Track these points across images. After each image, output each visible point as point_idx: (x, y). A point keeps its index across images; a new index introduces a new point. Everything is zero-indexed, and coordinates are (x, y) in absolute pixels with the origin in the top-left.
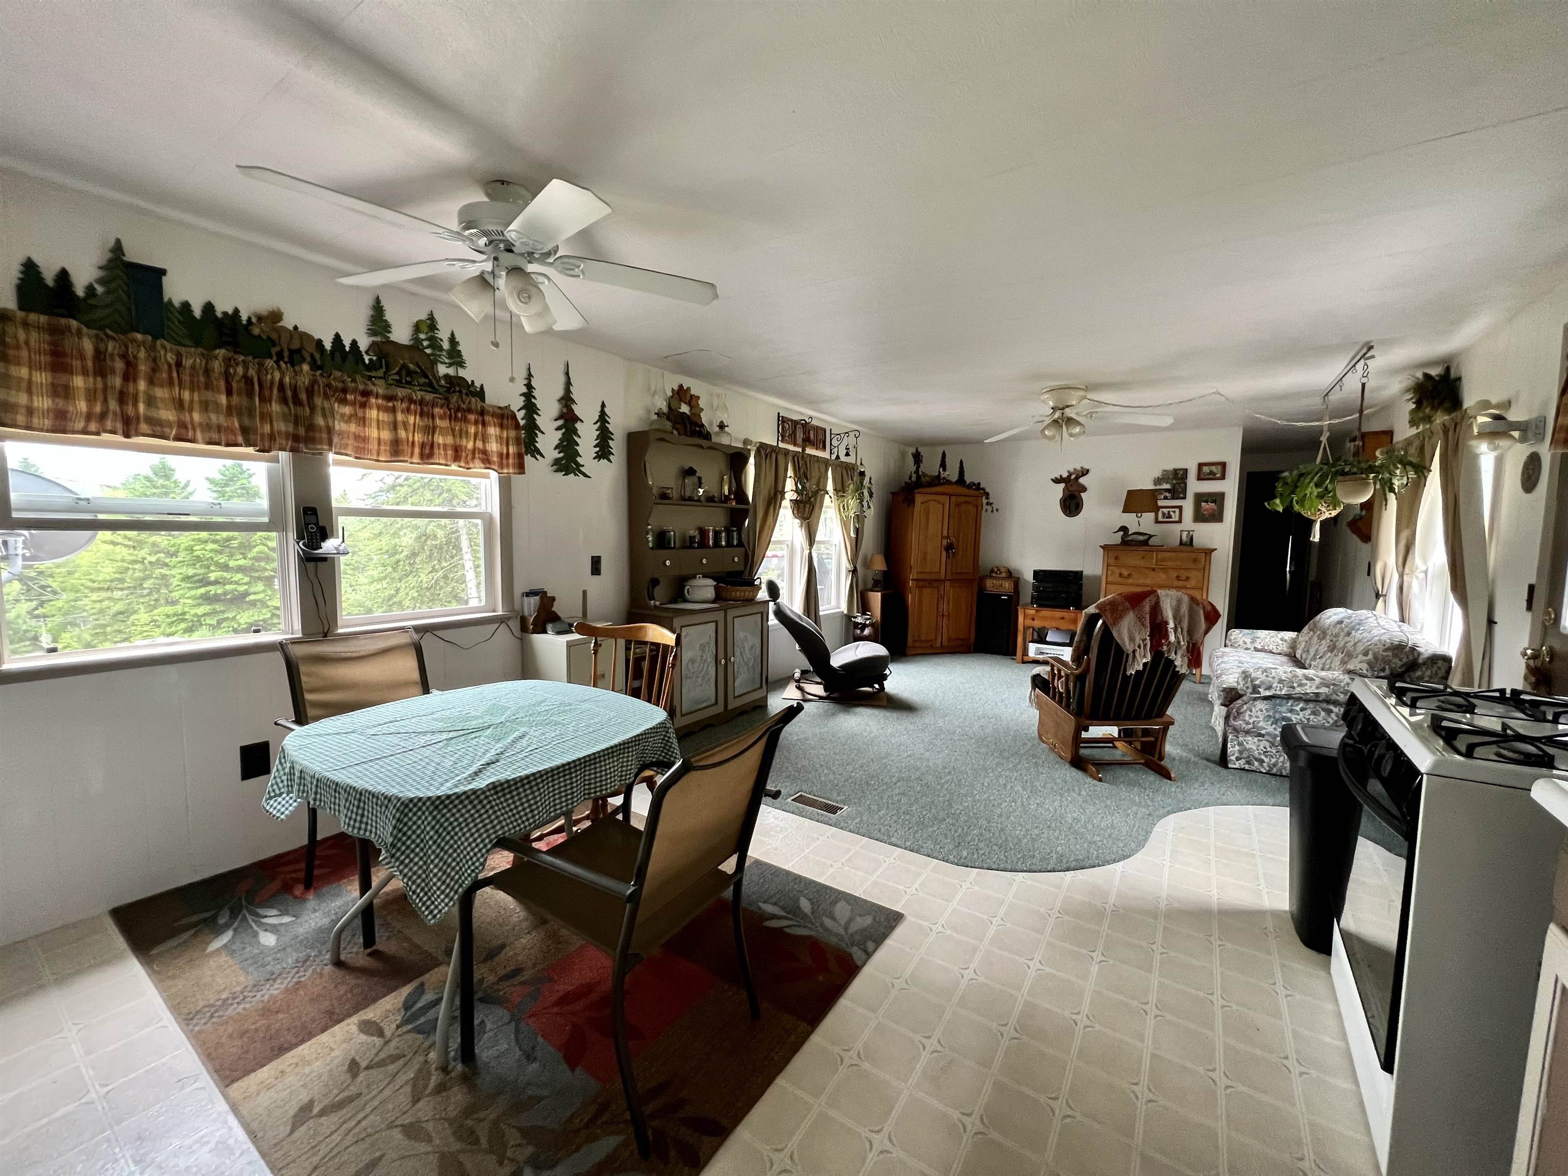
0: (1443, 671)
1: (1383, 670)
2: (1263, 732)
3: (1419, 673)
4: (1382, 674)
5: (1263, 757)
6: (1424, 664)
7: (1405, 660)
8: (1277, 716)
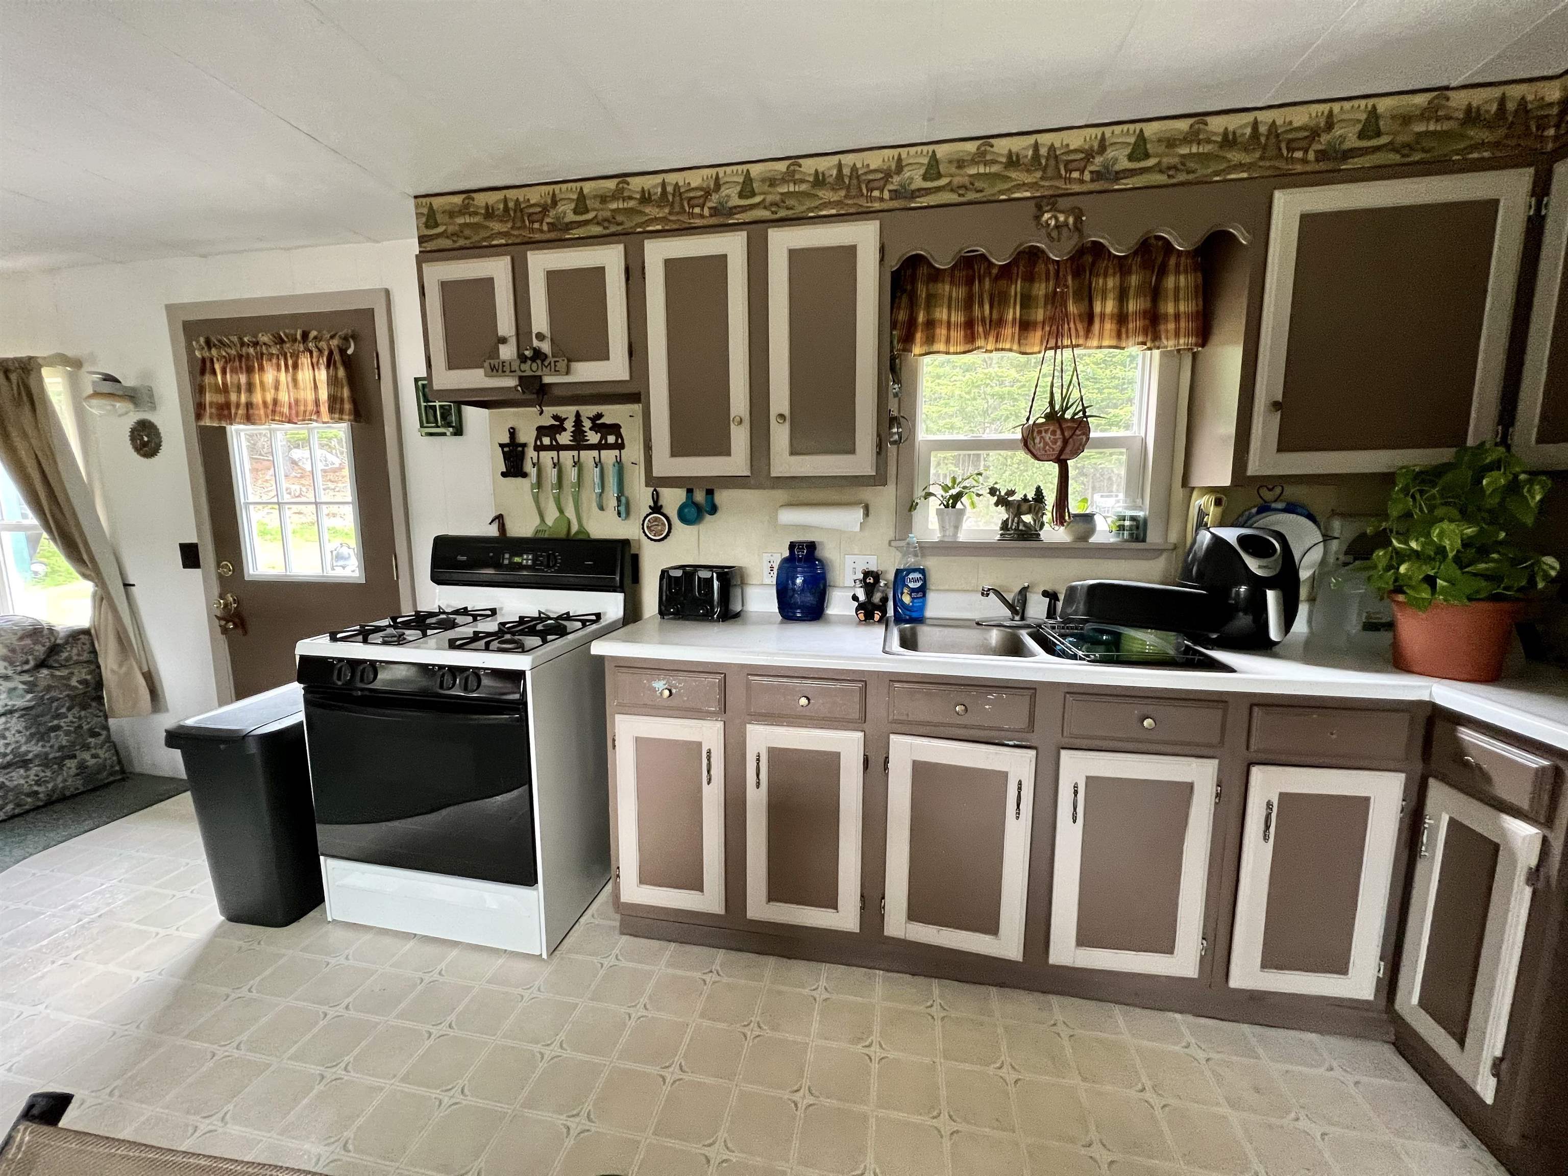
0: (88, 646)
1: (27, 662)
2: (30, 756)
3: (65, 655)
4: (26, 667)
5: (36, 788)
6: (67, 643)
7: (48, 644)
8: (42, 729)
